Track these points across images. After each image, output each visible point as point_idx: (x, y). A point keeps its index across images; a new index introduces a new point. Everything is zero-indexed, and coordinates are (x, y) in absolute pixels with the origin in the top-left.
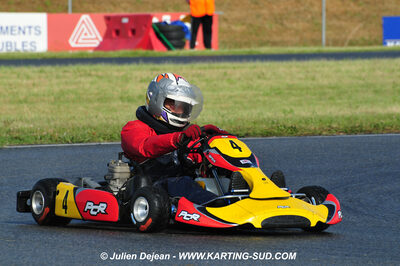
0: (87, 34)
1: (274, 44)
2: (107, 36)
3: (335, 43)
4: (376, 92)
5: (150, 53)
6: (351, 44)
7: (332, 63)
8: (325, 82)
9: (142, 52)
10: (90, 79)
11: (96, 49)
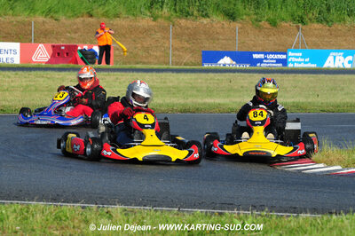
0: (42, 54)
1: (144, 63)
2: (53, 56)
3: (177, 64)
4: (198, 91)
5: (76, 66)
6: (185, 65)
7: (175, 74)
8: (171, 85)
9: (72, 65)
10: (43, 79)
11: (46, 63)
